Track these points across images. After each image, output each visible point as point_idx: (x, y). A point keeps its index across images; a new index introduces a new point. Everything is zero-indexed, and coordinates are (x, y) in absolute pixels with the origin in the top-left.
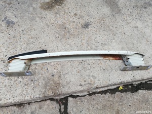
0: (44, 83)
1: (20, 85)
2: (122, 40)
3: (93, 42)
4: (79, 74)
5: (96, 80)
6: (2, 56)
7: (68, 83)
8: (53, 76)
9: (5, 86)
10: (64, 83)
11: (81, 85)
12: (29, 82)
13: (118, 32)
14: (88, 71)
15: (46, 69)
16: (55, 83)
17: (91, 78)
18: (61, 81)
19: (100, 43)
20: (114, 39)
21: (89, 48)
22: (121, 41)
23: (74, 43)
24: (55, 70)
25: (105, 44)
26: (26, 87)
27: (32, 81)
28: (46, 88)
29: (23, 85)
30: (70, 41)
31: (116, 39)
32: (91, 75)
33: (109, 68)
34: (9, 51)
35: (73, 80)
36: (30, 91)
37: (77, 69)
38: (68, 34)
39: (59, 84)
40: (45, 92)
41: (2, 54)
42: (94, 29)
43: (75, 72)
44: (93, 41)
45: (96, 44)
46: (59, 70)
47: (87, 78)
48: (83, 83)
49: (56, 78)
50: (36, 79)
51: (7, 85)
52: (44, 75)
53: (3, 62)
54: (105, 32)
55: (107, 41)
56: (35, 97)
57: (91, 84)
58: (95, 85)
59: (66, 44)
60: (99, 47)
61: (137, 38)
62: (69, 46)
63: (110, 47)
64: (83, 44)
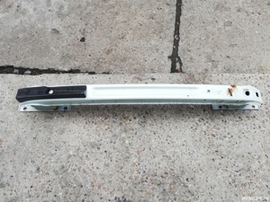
2: (53, 152)
3: (115, 156)
11: (153, 79)
13: (52, 176)
19: (102, 150)
20: (70, 156)
21: (127, 142)
22: (57, 148)
23: (156, 159)
25: (93, 146)
30: (164, 164)
31: (64, 157)
38: (167, 187)
40: (204, 79)
42: (104, 193)
44: (114, 159)
45: (112, 150)
48: (150, 81)
54: (81, 180)
56: (216, 75)
59: (173, 159)
60: (108, 140)
61: (18, 153)
62: (167, 154)
63: (85, 137)
64: (138, 153)
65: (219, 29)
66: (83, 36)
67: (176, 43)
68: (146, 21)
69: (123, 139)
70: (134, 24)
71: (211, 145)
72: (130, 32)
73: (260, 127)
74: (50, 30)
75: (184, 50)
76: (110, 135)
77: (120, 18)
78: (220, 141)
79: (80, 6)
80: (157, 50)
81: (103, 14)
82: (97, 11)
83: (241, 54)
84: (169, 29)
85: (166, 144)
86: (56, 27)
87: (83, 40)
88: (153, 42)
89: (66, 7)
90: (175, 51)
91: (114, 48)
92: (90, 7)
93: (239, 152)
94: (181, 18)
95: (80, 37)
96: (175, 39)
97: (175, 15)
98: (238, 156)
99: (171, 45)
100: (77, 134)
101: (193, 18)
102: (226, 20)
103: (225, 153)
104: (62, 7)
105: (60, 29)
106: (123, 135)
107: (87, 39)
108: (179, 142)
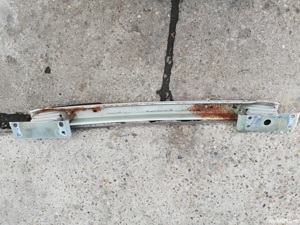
0: (196, 147)
1: (236, 149)
2: (41, 213)
3: (98, 215)
4: (135, 154)
5: (107, 140)
6: (271, 205)
7: (155, 141)
8: (180, 157)
9: (260, 150)
10: (161, 141)
11: (134, 135)
12: (220, 152)
14: (118, 157)
15: (192, 172)
16: (177, 143)
17: (114, 144)
18: (167, 146)
19: (85, 211)
20: (56, 217)
21: (108, 203)
22: (44, 210)
24: (177, 166)
25: (76, 207)
26: (225, 144)
27: (216, 154)
28: (192, 138)
29: (230, 148)
30: (144, 222)
31: (52, 217)
32: (114, 151)
33: (80, 159)
34: (260, 215)
35: (147, 146)
36: (219, 137)
37: (138, 164)
39: (170, 142)
40: (194, 133)
41: (272, 209)
43: (142, 159)
44: (97, 219)
45: (94, 211)
46: (168, 166)
47: (122, 146)
48: (130, 138)
49: (175, 152)
50: (209, 155)
51: (256, 152)
52: (196, 160)
53: (269, 194)
55: (70, 215)
56: (210, 127)
57: (118, 135)
58: (110, 132)
59: (152, 217)
60: (90, 202)
61: (9, 214)
62: (147, 213)
63: (67, 200)
64: (120, 213)
65: (230, 44)
66: (47, 65)
67: (168, 69)
68: (127, 35)
69: (104, 202)
70: (112, 42)
71: (192, 204)
72: (107, 55)
73: (247, 187)
74: (4, 59)
75: (177, 81)
76: (91, 197)
77: (91, 32)
78: (202, 201)
79: (33, 15)
80: (143, 82)
81: (67, 25)
82: (58, 22)
83: (252, 85)
84: (159, 48)
85: (147, 205)
86: (11, 52)
87: (48, 70)
88: (137, 71)
89: (15, 17)
90: (166, 82)
91: (88, 81)
92: (48, 15)
93: (219, 210)
94: (178, 26)
95: (43, 66)
96: (166, 64)
97: (168, 21)
98: (217, 214)
99: (161, 75)
100: (59, 197)
101: (195, 25)
102: (244, 27)
103: (204, 212)
104: (9, 18)
105: (16, 55)
106: (104, 197)
107: (53, 69)
108: (159, 203)
